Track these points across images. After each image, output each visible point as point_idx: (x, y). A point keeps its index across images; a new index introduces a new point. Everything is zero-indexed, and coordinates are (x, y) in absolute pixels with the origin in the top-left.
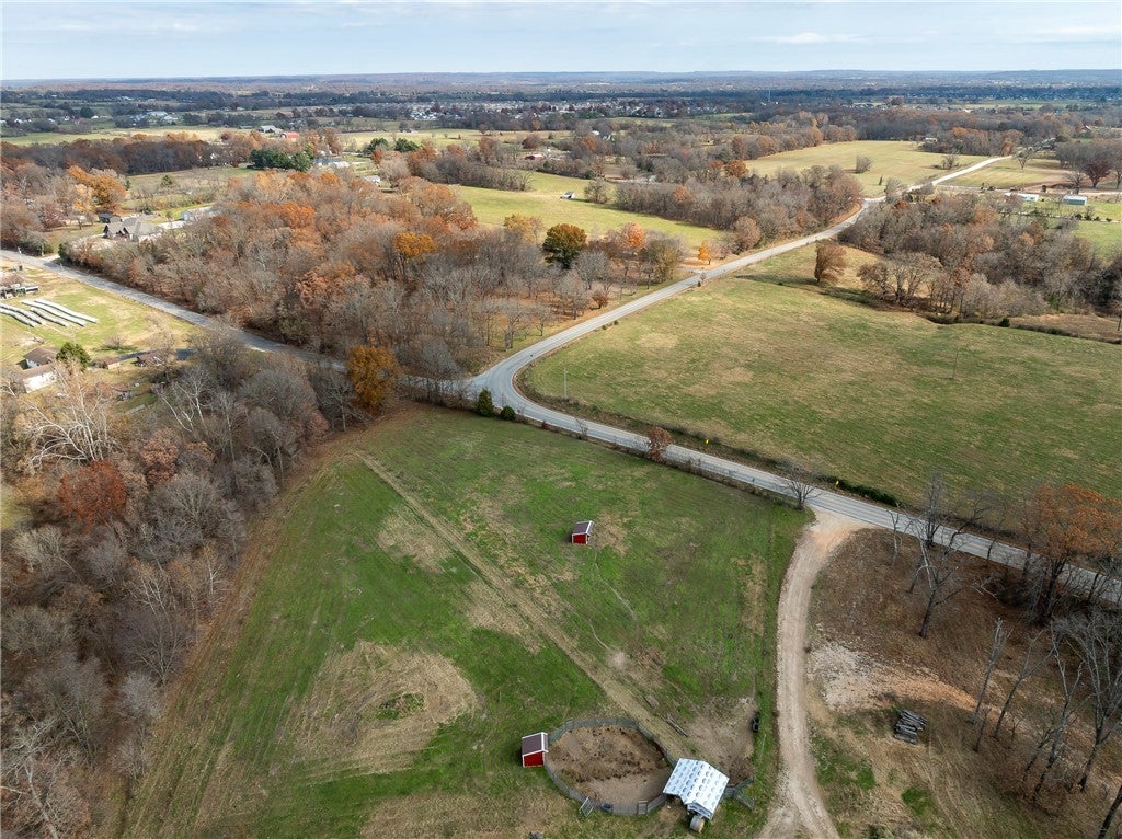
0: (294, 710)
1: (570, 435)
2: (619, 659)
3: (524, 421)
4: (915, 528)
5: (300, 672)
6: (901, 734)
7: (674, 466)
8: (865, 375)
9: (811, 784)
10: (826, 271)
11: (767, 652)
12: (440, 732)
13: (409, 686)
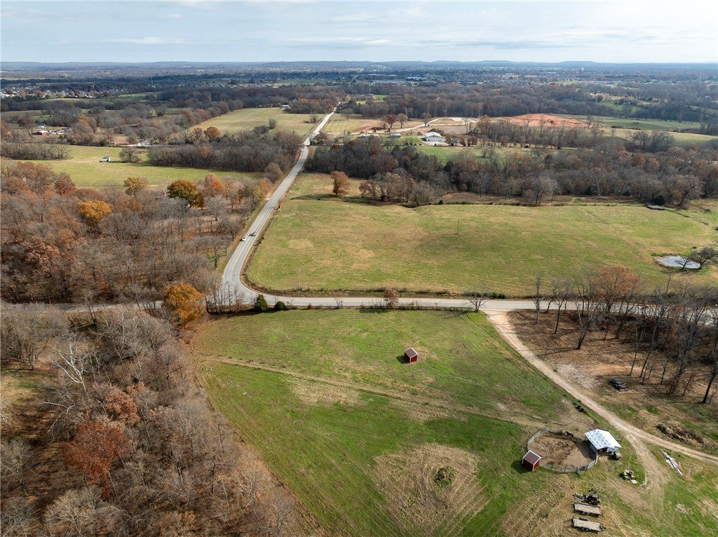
0: (390, 509)
1: (330, 308)
2: (502, 407)
3: (294, 308)
4: (531, 305)
5: (365, 490)
6: (621, 388)
7: (402, 308)
8: (422, 240)
9: (621, 421)
10: (340, 189)
11: (546, 378)
12: (480, 477)
13: (435, 465)
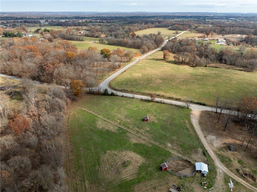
0: (100, 170)
1: (130, 98)
2: (169, 145)
3: (117, 96)
5: (96, 161)
6: (231, 150)
7: (157, 102)
8: (186, 79)
9: (220, 163)
10: (166, 57)
11: (198, 139)
12: (140, 168)
13: (126, 159)
